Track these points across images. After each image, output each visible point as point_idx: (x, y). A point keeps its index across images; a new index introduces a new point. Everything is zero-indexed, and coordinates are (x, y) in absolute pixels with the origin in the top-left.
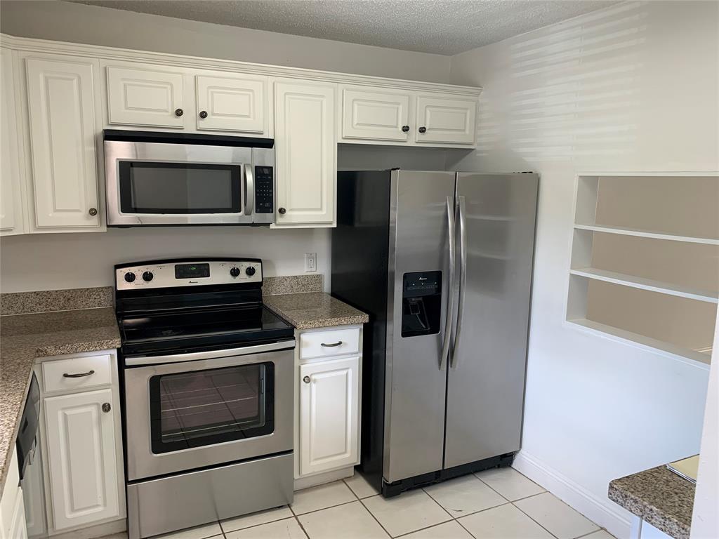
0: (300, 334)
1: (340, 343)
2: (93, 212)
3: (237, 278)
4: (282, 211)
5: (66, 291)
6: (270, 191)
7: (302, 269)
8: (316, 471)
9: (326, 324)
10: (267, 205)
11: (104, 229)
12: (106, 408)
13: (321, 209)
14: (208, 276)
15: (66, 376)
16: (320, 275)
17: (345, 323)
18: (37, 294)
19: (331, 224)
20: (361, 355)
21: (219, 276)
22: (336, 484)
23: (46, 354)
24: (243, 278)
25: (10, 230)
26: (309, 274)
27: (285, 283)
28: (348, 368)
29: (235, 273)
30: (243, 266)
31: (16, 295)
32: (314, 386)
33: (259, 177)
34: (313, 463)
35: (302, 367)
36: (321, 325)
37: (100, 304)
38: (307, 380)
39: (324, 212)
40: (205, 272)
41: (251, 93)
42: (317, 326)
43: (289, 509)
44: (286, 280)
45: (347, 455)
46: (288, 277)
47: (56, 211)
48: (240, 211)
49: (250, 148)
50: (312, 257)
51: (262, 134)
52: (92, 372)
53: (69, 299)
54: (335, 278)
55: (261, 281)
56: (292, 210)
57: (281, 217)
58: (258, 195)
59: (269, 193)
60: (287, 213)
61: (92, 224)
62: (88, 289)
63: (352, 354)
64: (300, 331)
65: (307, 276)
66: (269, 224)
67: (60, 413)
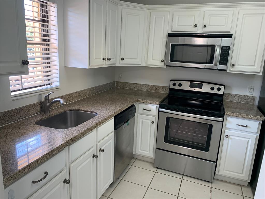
0: (227, 117)
1: (247, 126)
2: (163, 61)
3: (213, 91)
4: (233, 65)
5: (156, 86)
6: (227, 56)
7: (246, 93)
8: (226, 175)
9: (240, 116)
10: (225, 62)
11: (165, 67)
12: (153, 122)
13: (254, 66)
14: (202, 88)
15: (144, 109)
16: (254, 97)
17: (251, 118)
18: (149, 85)
19: (259, 73)
20: (259, 135)
21: (206, 89)
22: (237, 185)
23: (139, 101)
24: (215, 91)
25: (140, 65)
26: (248, 95)
27: (236, 97)
28: (249, 138)
29: (212, 89)
30: (216, 87)
31: (144, 85)
32: (230, 140)
33: (223, 50)
34: (225, 171)
35: (226, 131)
36: (237, 116)
37: (165, 92)
38: (227, 137)
39: (255, 67)
40: (200, 87)
41: (227, 16)
42: (235, 116)
43: (210, 184)
44: (236, 96)
45: (243, 175)
46: (237, 95)
47: (153, 60)
48: (212, 64)
49: (221, 38)
50: (252, 88)
51: (230, 32)
52: (151, 110)
53: (156, 88)
54: (261, 99)
55: (223, 94)
56: (238, 65)
57: (233, 68)
58: (221, 58)
59: (226, 57)
60: (236, 66)
61: (162, 65)
62: (162, 86)
63: (253, 133)
64: (227, 116)
65: (247, 96)
66: (226, 70)
67: (141, 120)
